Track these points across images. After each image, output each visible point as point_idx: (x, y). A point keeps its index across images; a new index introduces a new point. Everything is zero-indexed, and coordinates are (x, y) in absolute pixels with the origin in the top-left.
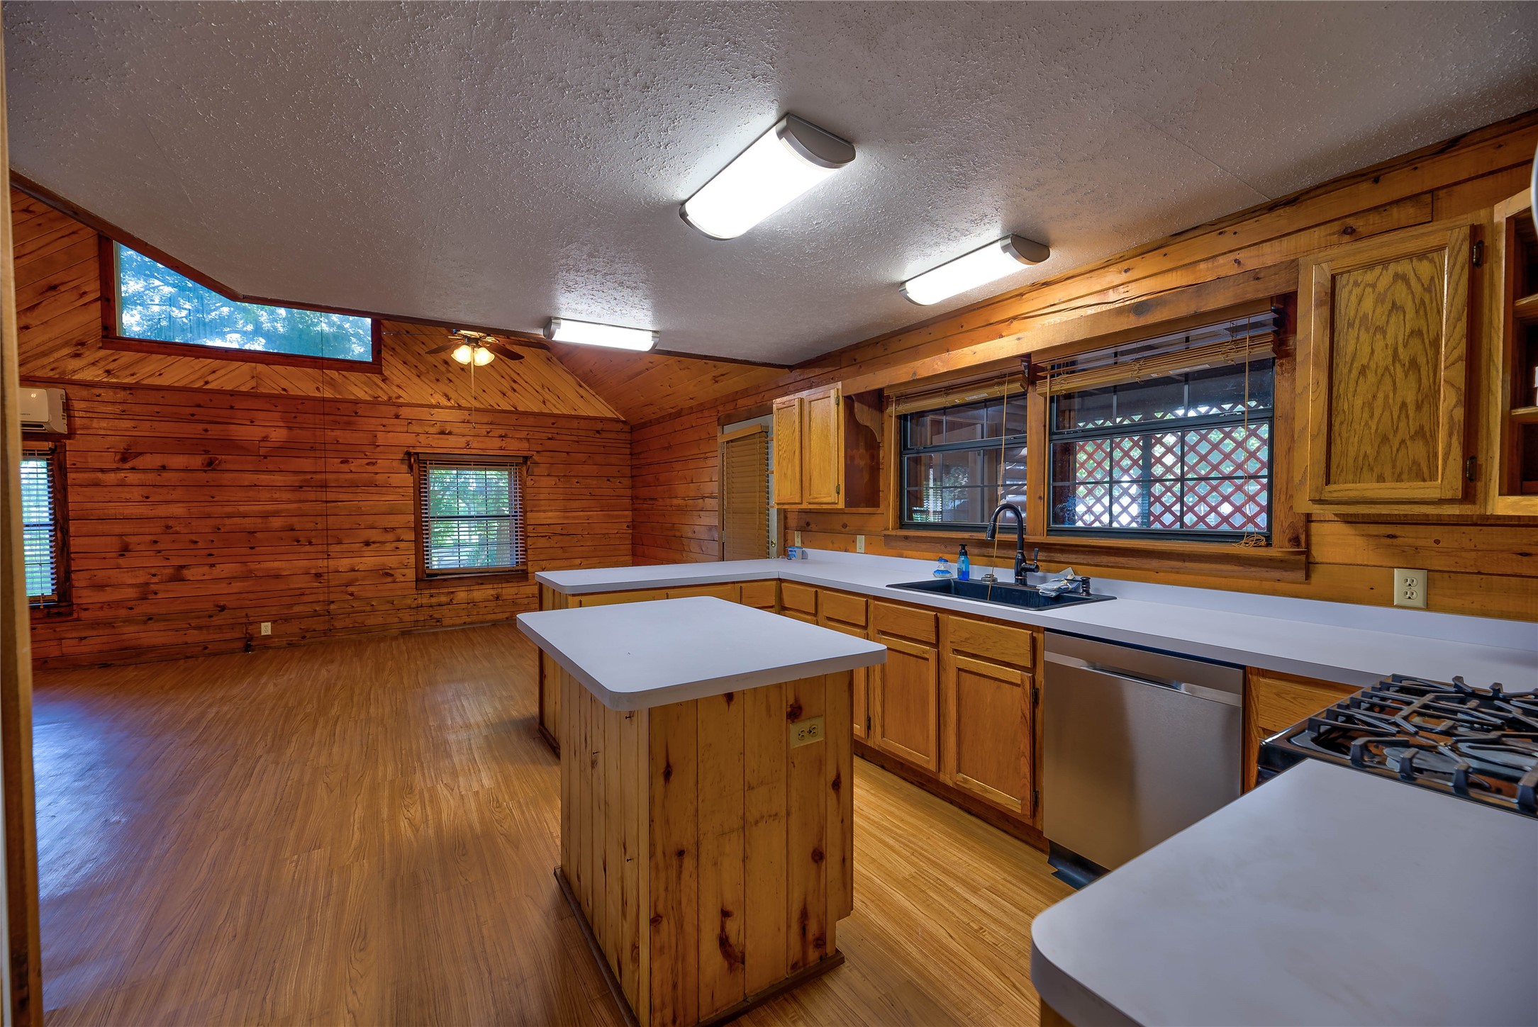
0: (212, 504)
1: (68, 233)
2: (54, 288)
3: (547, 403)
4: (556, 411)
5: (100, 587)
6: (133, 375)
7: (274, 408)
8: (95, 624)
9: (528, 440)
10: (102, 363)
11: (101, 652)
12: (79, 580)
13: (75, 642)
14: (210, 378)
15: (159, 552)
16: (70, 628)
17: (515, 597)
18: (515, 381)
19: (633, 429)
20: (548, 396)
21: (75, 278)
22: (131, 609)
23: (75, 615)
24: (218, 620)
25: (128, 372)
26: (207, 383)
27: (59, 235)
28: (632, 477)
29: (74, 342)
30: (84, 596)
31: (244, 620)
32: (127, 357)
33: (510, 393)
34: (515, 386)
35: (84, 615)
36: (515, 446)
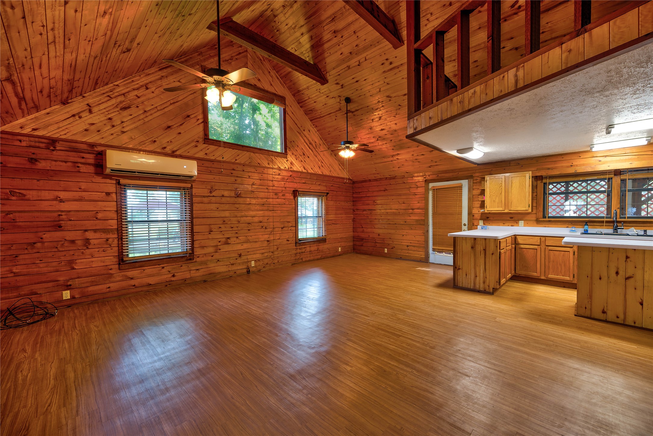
0: (237, 211)
1: (193, 93)
2: (188, 116)
3: (331, 172)
4: (333, 175)
5: (203, 247)
6: (214, 156)
7: (256, 172)
8: (202, 263)
9: (326, 186)
10: (204, 150)
11: (203, 275)
12: (196, 244)
13: (194, 271)
14: (237, 158)
15: (221, 232)
16: (193, 265)
17: (322, 249)
18: (322, 163)
19: (354, 183)
20: (332, 169)
21: (195, 112)
22: (212, 256)
23: (195, 260)
24: (239, 261)
25: (212, 154)
26: (236, 160)
27: (190, 93)
28: (353, 201)
29: (195, 140)
30: (198, 252)
31: (246, 261)
32: (212, 148)
33: (321, 167)
34: (323, 164)
35: (198, 259)
36: (323, 188)
